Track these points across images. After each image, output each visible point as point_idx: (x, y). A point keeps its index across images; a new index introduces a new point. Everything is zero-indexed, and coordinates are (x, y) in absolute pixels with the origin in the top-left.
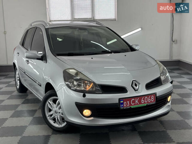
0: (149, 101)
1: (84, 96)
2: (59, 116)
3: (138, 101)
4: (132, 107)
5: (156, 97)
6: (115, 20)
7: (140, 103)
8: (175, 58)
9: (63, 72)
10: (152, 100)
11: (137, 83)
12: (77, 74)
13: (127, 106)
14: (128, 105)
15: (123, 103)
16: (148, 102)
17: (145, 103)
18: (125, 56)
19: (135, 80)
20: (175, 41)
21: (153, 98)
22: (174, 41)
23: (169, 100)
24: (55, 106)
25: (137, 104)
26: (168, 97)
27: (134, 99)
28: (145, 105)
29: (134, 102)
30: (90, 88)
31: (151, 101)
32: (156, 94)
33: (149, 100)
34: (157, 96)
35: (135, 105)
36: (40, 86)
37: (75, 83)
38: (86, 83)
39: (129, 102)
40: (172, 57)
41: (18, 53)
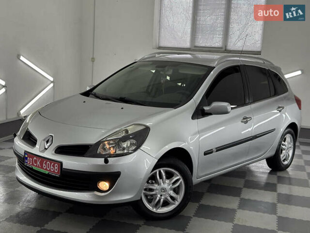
4: (34, 168)
7: (42, 168)
10: (56, 170)
15: (27, 159)
16: (50, 170)
17: (46, 169)
21: (57, 168)
25: (39, 167)
28: (47, 172)
29: (36, 162)
31: (54, 171)
33: (52, 169)
35: (36, 166)
39: (31, 159)
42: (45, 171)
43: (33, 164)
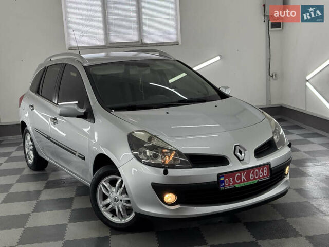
0: (261, 176)
1: (166, 173)
2: (120, 206)
3: (245, 177)
4: (237, 186)
5: (271, 169)
6: (177, 44)
7: (248, 179)
8: (275, 103)
9: (126, 137)
10: (265, 174)
11: (241, 150)
12: (150, 139)
13: (229, 184)
14: (231, 184)
15: (223, 181)
16: (259, 177)
17: (255, 179)
18: (216, 106)
19: (238, 144)
20: (274, 76)
21: (266, 171)
22: (272, 76)
23: (286, 173)
24: (114, 190)
25: (244, 181)
26: (286, 168)
27: (239, 174)
28: (256, 181)
29: (239, 178)
30: (171, 159)
31: (264, 176)
32: (270, 164)
33: (261, 174)
34: (272, 167)
35: (241, 182)
36: (84, 159)
37: (148, 153)
38: (164, 153)
39: (232, 179)
40: (270, 101)
41: (32, 106)
42: (254, 181)
43: (235, 182)
